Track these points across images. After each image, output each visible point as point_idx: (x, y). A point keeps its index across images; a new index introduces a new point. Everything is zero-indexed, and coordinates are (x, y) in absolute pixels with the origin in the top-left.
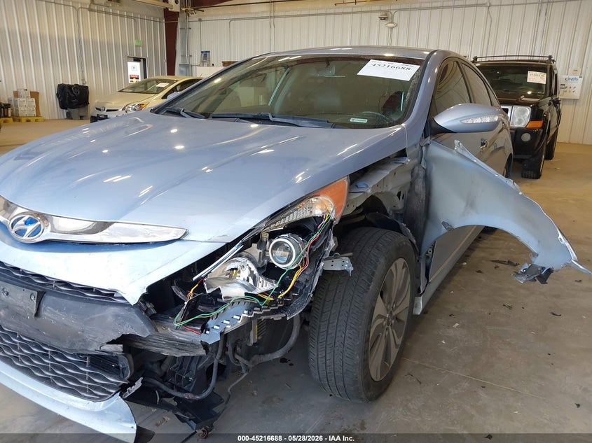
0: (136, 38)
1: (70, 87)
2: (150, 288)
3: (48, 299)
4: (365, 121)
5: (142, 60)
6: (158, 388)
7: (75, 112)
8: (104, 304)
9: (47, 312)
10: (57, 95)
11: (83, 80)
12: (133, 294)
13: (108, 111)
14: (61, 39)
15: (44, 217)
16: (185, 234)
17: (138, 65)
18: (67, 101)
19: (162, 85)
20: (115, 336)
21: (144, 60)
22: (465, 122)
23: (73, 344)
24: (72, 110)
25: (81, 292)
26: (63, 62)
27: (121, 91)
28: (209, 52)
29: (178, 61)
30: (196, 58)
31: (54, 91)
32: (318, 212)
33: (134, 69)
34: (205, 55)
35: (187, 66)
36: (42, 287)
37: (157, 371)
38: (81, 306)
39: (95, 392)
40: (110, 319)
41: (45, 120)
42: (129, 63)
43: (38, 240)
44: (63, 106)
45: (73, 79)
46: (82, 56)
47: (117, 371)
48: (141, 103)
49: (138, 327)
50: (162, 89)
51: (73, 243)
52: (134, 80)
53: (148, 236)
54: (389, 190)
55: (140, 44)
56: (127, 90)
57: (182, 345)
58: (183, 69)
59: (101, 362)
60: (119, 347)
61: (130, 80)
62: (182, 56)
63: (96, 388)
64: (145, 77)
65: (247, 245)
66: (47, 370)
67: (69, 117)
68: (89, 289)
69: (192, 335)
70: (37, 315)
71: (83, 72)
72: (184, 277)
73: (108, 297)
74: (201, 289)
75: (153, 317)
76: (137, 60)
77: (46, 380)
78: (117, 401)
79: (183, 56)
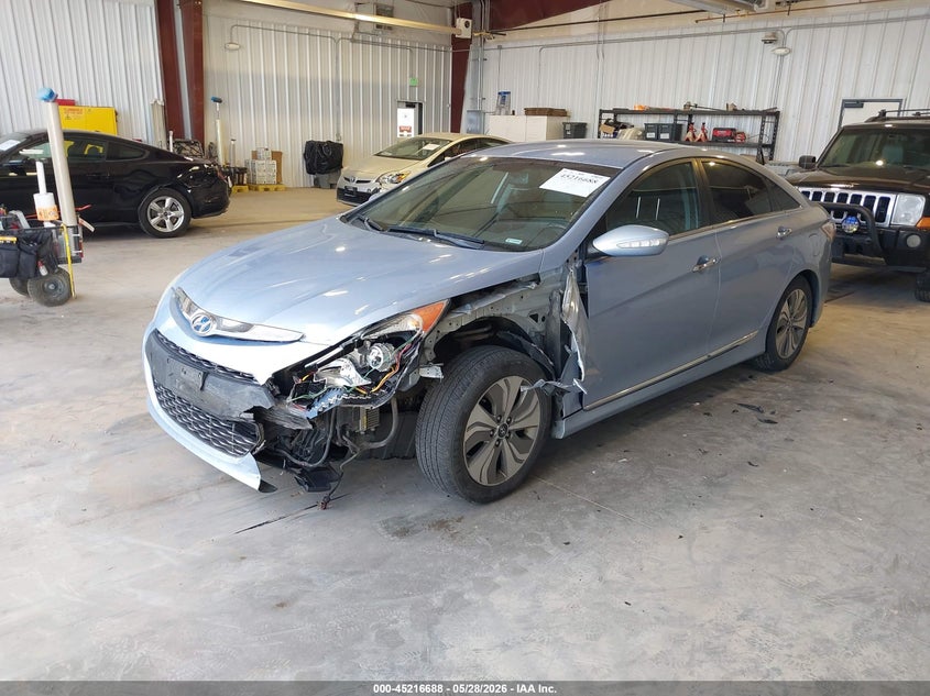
0: (412, 76)
1: (320, 145)
2: (275, 374)
3: (210, 378)
4: (519, 242)
5: (417, 106)
6: (286, 458)
7: (324, 178)
8: (244, 384)
9: (208, 387)
10: (304, 155)
11: (338, 135)
12: (263, 377)
13: (358, 182)
14: (314, 82)
15: (214, 318)
16: (302, 337)
17: (411, 112)
18: (315, 165)
19: (430, 147)
20: (250, 407)
21: (421, 105)
22: (622, 246)
23: (223, 412)
24: (320, 176)
25: (232, 374)
26: (315, 112)
27: (378, 155)
28: (509, 93)
29: (467, 105)
30: (492, 102)
31: (300, 151)
32: (411, 327)
33: (407, 117)
34: (504, 96)
35: (480, 113)
36: (207, 368)
37: (288, 446)
38: (230, 384)
39: (237, 451)
40: (247, 394)
41: (286, 189)
42: (399, 110)
43: (208, 334)
44: (310, 171)
45: (324, 134)
46: (338, 104)
47: (254, 437)
48: (400, 172)
49: (265, 402)
50: (430, 153)
51: (231, 338)
52: (405, 133)
53: (278, 337)
54: (513, 311)
55: (416, 83)
56: (386, 154)
57: (296, 419)
58: (473, 117)
59: (242, 428)
60: (251, 415)
61: (399, 133)
62: (472, 99)
63: (238, 448)
64: (420, 132)
65: (348, 349)
66: (208, 433)
67: (317, 184)
68: (237, 373)
69: (300, 412)
70: (202, 389)
71: (338, 124)
72: (299, 368)
73: (249, 379)
74: (311, 378)
75: (276, 397)
76: (410, 105)
77: (207, 441)
78: (249, 457)
79: (474, 99)
